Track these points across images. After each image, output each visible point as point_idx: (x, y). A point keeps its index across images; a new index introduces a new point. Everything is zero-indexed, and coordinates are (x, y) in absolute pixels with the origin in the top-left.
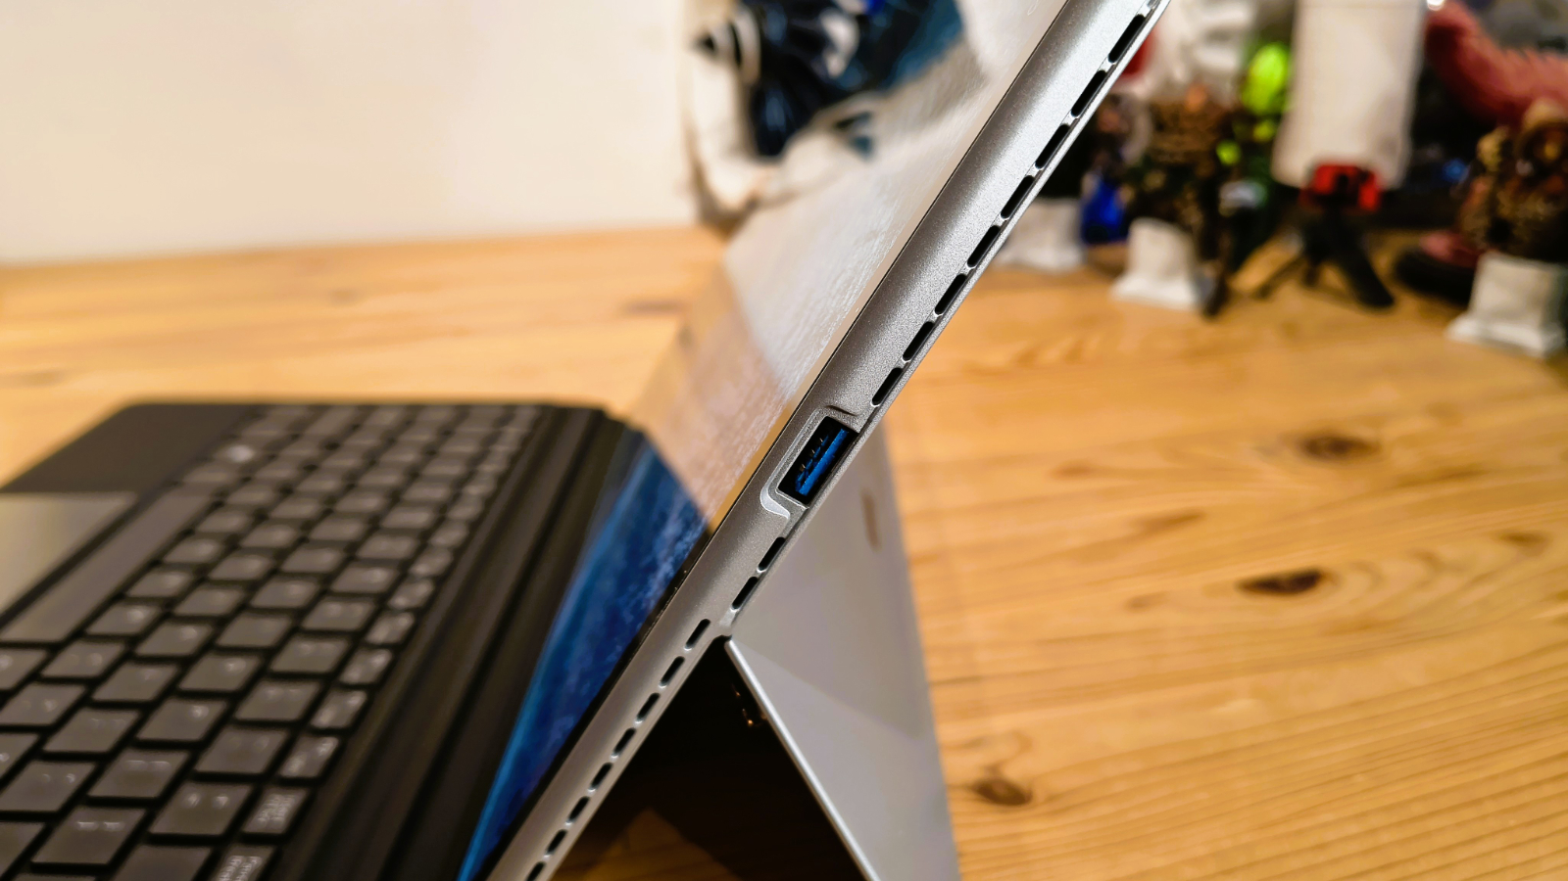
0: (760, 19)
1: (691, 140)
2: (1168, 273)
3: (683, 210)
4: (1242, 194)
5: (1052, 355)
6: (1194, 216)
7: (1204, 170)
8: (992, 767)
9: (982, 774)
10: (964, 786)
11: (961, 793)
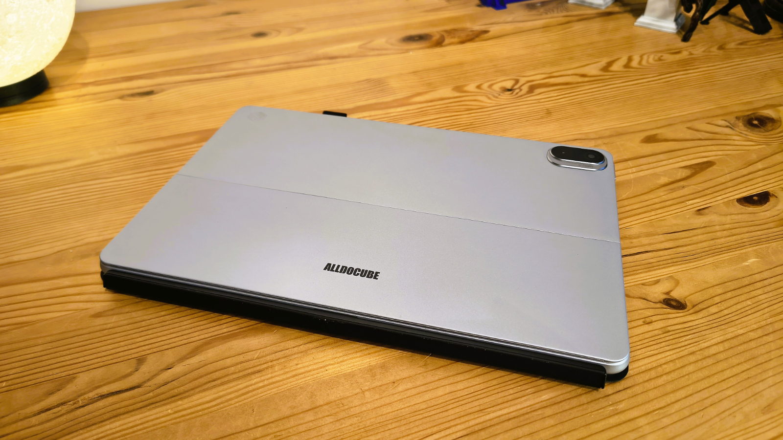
5: (619, 65)
8: (668, 293)
9: (665, 297)
10: (660, 302)
11: (659, 305)
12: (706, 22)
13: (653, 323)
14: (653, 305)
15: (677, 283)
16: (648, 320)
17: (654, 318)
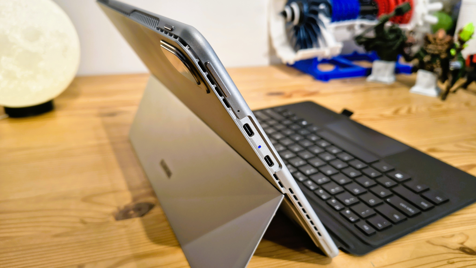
0: (300, 6)
1: (270, 40)
2: (428, 86)
3: (265, 61)
4: (455, 64)
5: (403, 111)
6: (439, 70)
7: (443, 56)
8: (462, 244)
9: (460, 246)
10: (457, 249)
11: (457, 251)
12: (455, 92)
13: (455, 264)
14: (452, 251)
15: (468, 237)
16: (451, 261)
17: (455, 260)
